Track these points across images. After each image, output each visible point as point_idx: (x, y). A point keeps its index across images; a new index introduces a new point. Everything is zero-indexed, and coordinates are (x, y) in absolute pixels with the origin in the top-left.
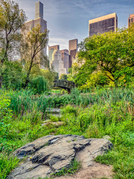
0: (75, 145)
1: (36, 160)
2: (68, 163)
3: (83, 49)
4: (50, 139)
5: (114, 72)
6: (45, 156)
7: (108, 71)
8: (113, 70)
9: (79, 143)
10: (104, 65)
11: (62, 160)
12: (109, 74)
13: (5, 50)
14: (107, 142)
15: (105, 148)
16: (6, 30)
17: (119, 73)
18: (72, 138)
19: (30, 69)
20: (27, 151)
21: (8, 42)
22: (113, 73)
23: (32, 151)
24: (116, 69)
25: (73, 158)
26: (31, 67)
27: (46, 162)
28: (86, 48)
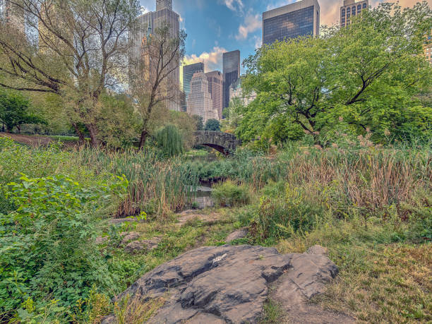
0: (263, 268)
1: (190, 302)
2: (257, 310)
3: (253, 69)
4: (210, 255)
5: (313, 116)
6: (209, 293)
7: (303, 113)
8: (312, 112)
9: (270, 264)
10: (294, 101)
11: (245, 301)
12: (303, 119)
13: (100, 72)
14: (326, 262)
15: (324, 275)
16: (101, 33)
17: (325, 117)
18: (255, 253)
19: (149, 111)
20: (168, 280)
21: (106, 56)
22: (312, 119)
23: (176, 281)
24: (318, 110)
25: (265, 297)
26: (151, 105)
27: (211, 306)
28: (259, 69)
